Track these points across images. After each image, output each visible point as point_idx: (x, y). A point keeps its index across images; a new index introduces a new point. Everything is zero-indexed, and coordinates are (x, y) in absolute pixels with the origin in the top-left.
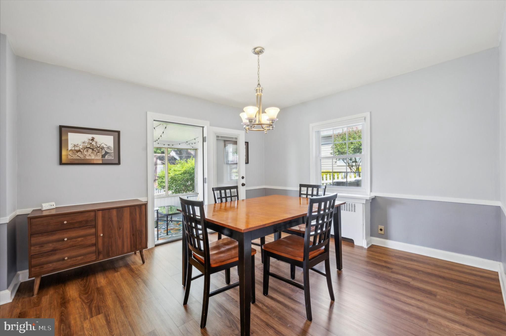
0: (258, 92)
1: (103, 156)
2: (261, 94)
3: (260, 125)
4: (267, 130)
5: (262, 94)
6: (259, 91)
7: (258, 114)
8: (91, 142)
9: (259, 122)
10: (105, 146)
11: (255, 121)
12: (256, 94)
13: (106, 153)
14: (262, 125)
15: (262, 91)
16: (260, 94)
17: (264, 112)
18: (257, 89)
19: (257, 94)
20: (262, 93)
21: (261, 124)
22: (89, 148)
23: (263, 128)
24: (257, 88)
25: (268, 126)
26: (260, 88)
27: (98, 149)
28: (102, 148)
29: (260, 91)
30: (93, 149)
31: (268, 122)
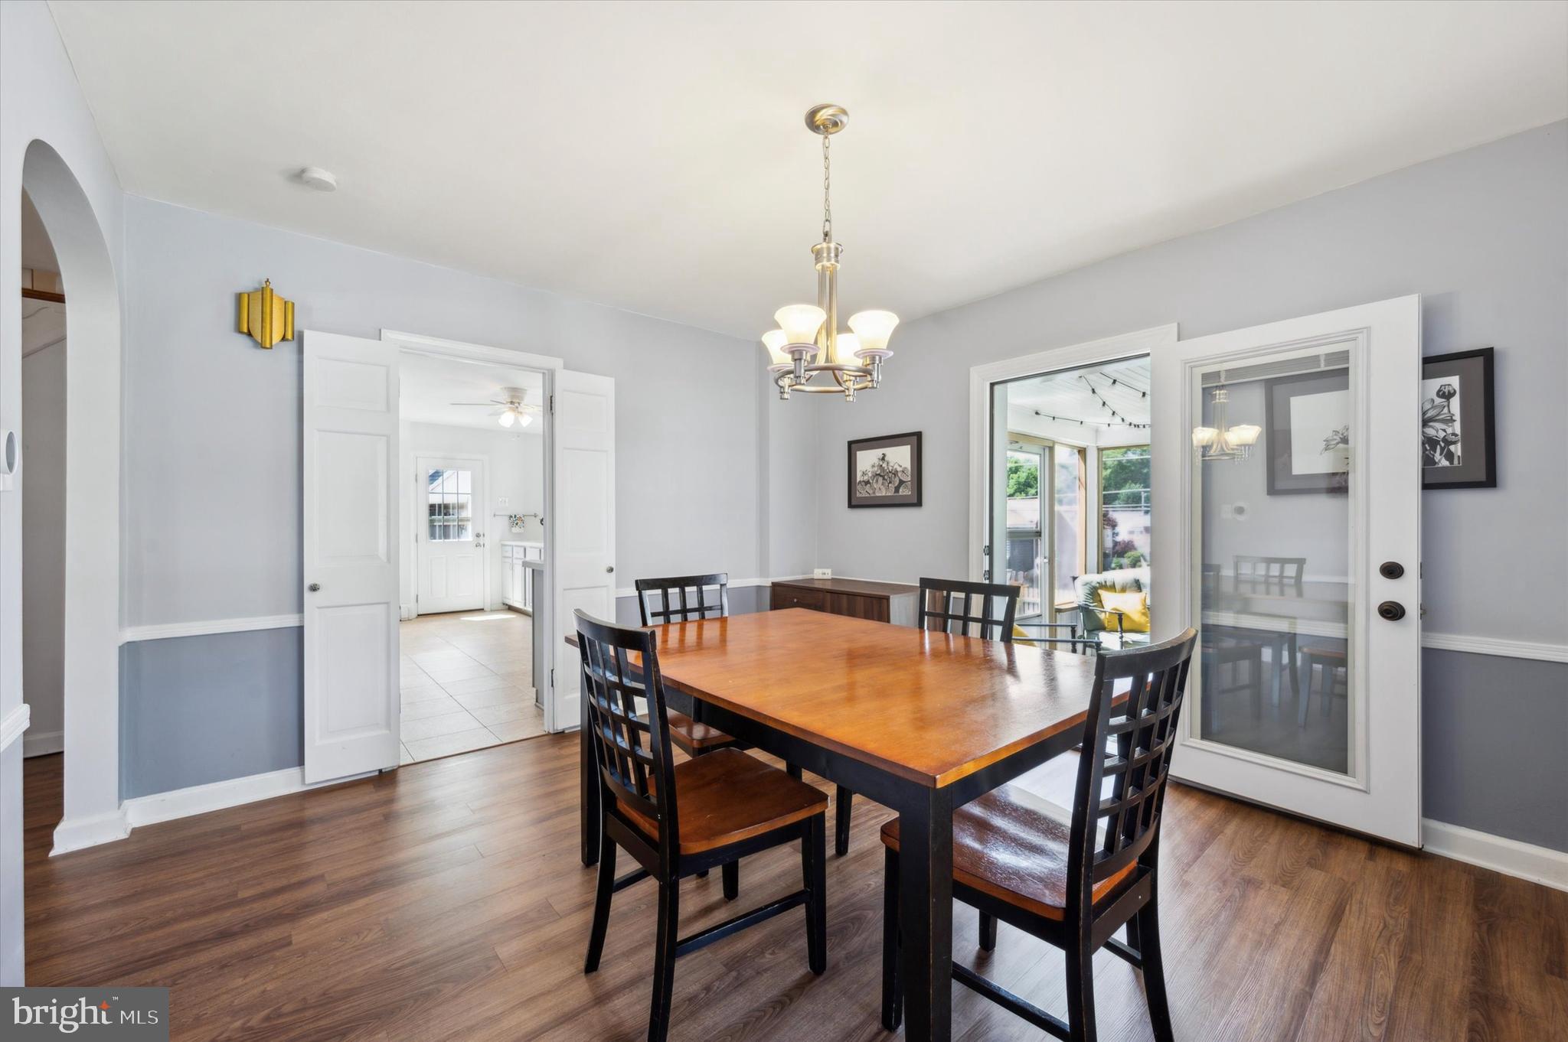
0: (825, 260)
1: (897, 489)
2: (836, 267)
3: (831, 372)
4: (855, 390)
5: (839, 266)
6: (829, 253)
7: (824, 333)
8: (881, 463)
9: (827, 360)
10: (899, 469)
11: (814, 357)
12: (819, 267)
13: (901, 482)
14: (836, 372)
15: (837, 256)
16: (832, 265)
17: (844, 328)
18: (822, 248)
19: (823, 266)
20: (837, 261)
21: (833, 369)
22: (879, 475)
23: (840, 384)
24: (819, 247)
25: (856, 376)
26: (832, 245)
27: (890, 475)
28: (895, 473)
29: (833, 255)
30: (883, 477)
31: (859, 363)
